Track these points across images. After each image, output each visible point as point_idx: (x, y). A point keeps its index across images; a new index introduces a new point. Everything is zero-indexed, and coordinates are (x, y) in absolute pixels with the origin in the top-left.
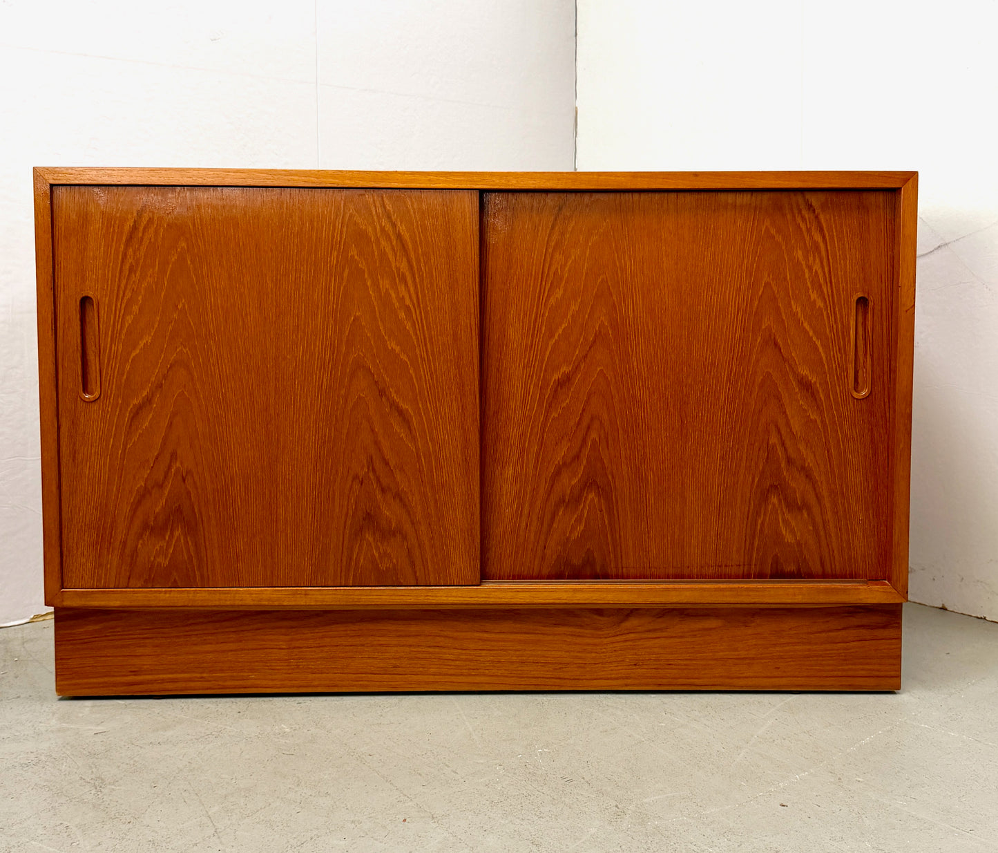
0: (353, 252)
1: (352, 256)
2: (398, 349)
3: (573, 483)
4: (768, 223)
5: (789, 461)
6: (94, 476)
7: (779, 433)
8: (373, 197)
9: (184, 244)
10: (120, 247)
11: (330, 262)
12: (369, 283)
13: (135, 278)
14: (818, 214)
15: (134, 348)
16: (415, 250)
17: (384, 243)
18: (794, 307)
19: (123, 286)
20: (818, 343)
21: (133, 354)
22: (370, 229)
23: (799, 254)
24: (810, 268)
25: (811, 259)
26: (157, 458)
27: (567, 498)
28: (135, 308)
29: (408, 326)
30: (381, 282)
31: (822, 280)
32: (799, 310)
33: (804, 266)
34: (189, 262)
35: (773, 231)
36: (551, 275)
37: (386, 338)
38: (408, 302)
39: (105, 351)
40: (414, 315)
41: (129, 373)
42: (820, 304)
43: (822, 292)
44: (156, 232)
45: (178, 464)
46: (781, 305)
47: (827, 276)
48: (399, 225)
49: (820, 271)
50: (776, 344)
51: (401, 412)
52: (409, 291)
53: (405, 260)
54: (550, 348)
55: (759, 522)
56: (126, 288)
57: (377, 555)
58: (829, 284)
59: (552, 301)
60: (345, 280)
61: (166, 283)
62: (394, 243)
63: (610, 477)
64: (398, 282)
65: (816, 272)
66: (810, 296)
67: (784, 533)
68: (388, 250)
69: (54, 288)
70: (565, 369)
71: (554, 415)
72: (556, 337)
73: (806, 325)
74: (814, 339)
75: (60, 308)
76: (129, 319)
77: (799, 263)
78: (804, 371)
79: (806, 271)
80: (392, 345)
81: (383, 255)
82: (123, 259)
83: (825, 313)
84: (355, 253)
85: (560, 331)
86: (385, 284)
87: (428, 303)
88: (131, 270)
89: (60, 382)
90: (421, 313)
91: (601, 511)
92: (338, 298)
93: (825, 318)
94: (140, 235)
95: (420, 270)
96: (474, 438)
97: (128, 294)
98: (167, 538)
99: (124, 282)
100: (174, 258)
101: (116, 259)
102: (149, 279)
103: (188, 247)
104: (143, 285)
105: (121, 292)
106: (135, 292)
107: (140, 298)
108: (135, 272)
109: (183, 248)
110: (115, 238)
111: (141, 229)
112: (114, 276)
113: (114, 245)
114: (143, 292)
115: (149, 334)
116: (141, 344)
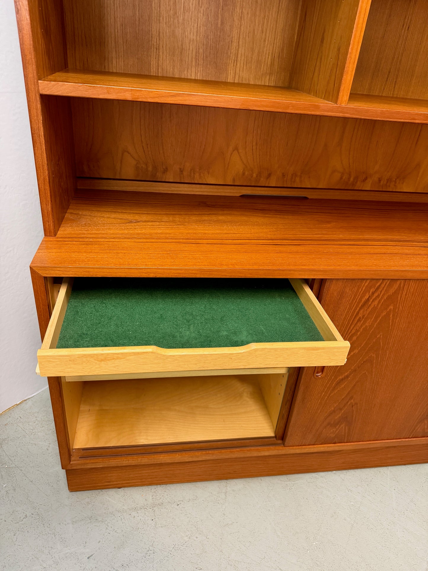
10: (356, 310)
13: (359, 324)
26: (343, 399)
28: (355, 338)
34: (391, 316)
44: (379, 302)
56: (352, 329)
61: (375, 326)
82: (356, 315)
88: (359, 320)
94: (370, 303)
97: (354, 331)
98: (337, 427)
99: (353, 326)
100: (384, 313)
101: (352, 315)
102: (367, 324)
103: (393, 308)
104: (363, 327)
105: (350, 331)
106: (357, 331)
107: (359, 333)
108: (361, 321)
109: (390, 310)
110: (355, 305)
111: (371, 300)
112: (348, 323)
113: (354, 308)
114: (361, 330)
115: (358, 349)
116: (352, 354)
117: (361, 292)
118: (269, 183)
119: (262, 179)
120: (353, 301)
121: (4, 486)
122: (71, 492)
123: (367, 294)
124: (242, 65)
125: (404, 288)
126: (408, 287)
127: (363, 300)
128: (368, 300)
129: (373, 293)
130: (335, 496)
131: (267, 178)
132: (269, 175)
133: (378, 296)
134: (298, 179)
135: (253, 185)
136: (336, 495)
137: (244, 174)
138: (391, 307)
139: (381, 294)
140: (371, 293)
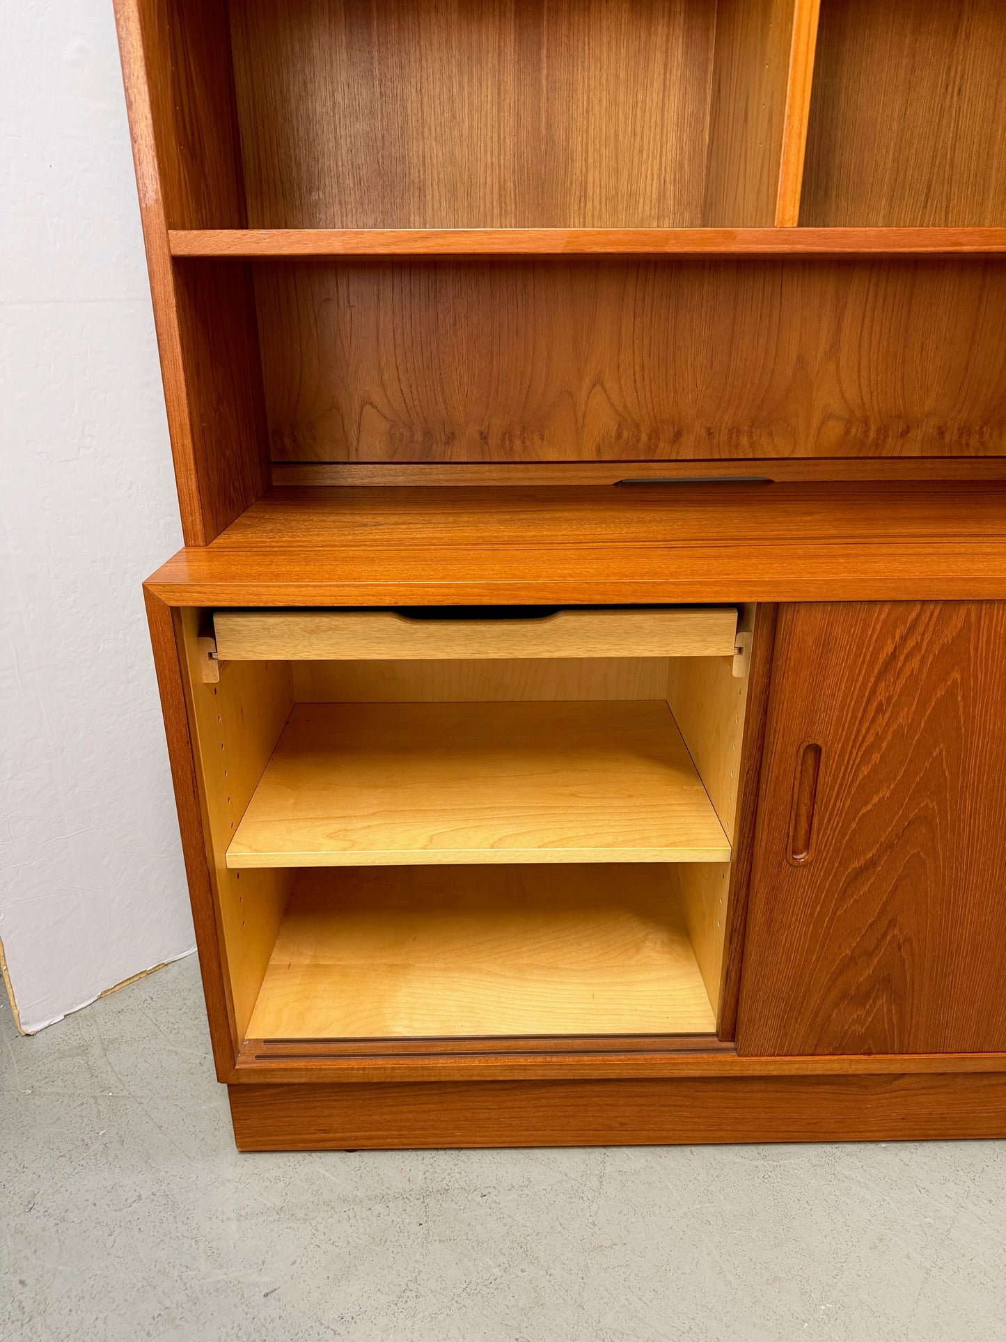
6: (792, 945)
10: (868, 682)
13: (882, 720)
15: (866, 803)
19: (864, 731)
21: (864, 811)
26: (871, 926)
28: (876, 757)
34: (959, 698)
39: (827, 807)
41: (854, 832)
44: (922, 662)
45: (896, 931)
56: (867, 733)
61: (923, 725)
76: (865, 770)
82: (869, 697)
88: (880, 710)
94: (900, 665)
97: (870, 739)
98: (868, 1007)
99: (867, 724)
100: (940, 693)
101: (861, 696)
102: (901, 720)
103: (962, 679)
104: (891, 729)
105: (861, 738)
106: (879, 738)
107: (884, 745)
108: (884, 713)
109: (955, 681)
110: (864, 670)
111: (902, 658)
112: (854, 717)
113: (861, 678)
114: (889, 737)
115: (888, 788)
116: (876, 799)
117: (872, 635)
118: (678, 453)
119: (661, 445)
120: (855, 660)
121: (101, 1133)
122: (242, 1152)
123: (889, 642)
124: (597, 204)
125: (979, 625)
126: (991, 621)
127: (882, 657)
128: (893, 656)
129: (904, 639)
130: (884, 1200)
131: (674, 442)
132: (678, 435)
133: (918, 646)
134: (744, 440)
135: (641, 459)
136: (886, 1198)
137: (619, 436)
138: (956, 675)
139: (922, 640)
140: (897, 638)
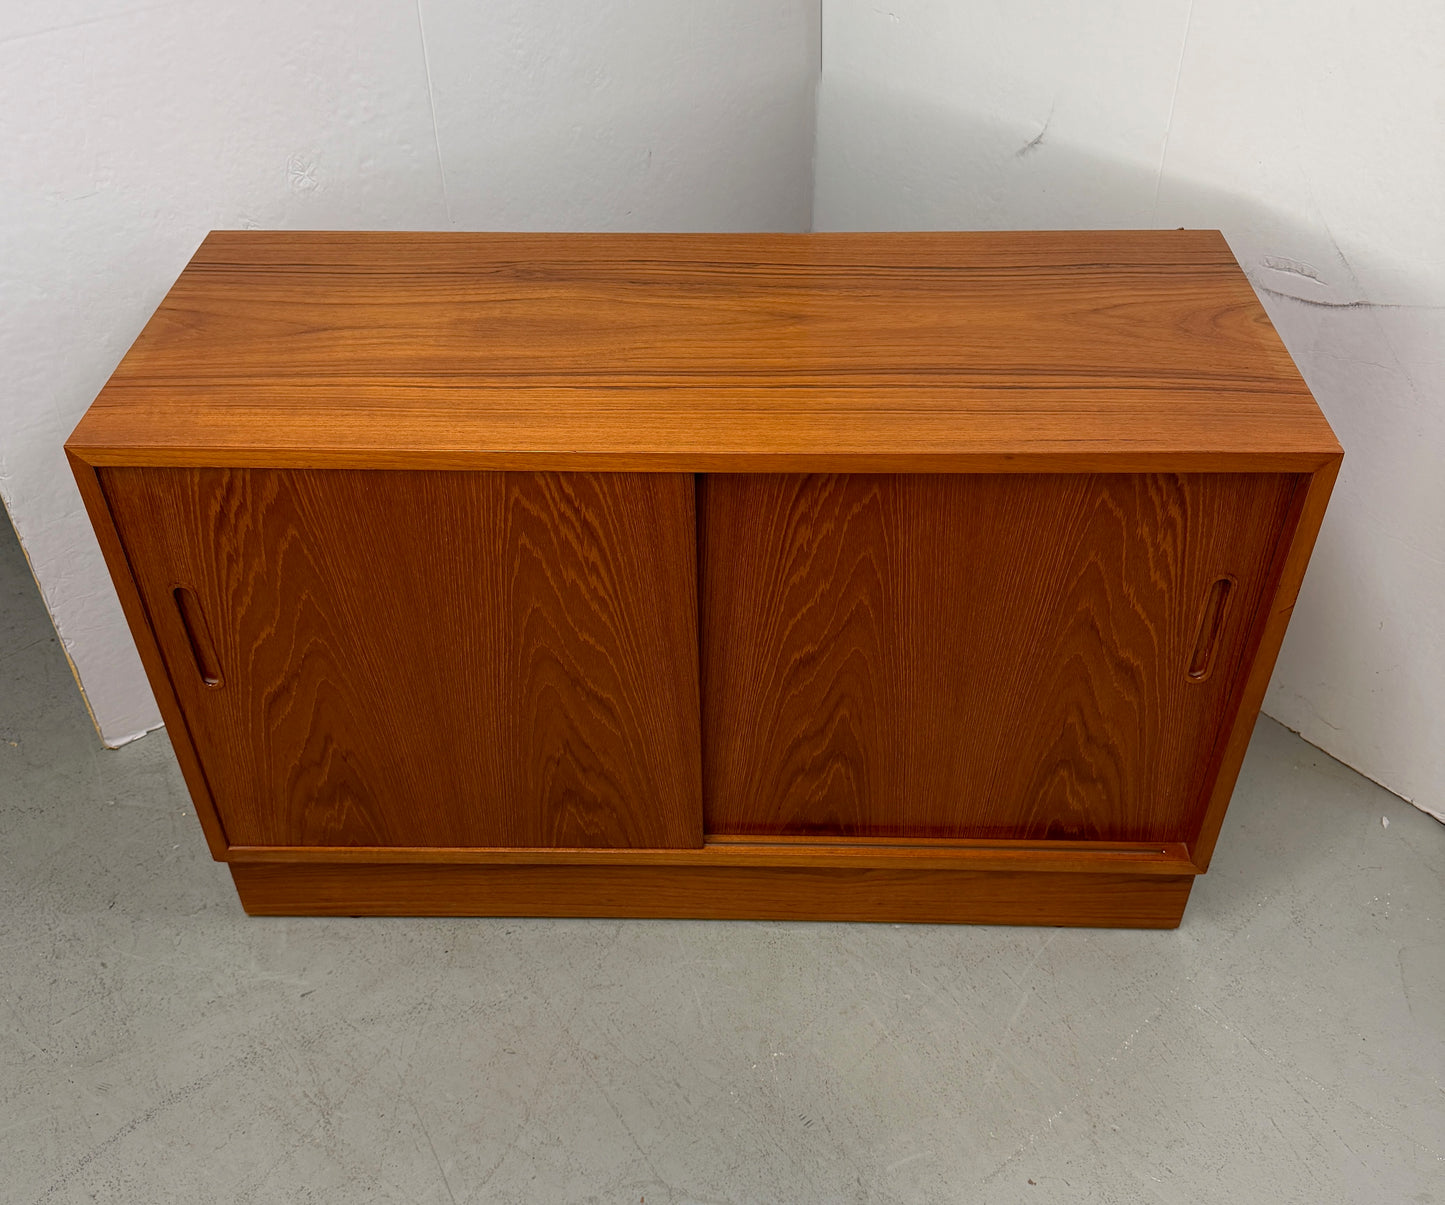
0: (524, 540)
1: (524, 546)
2: (592, 641)
3: (815, 754)
4: (1105, 495)
5: (1089, 739)
7: (1081, 712)
8: (546, 480)
9: (295, 532)
10: (208, 535)
11: (495, 551)
12: (549, 574)
13: (237, 569)
14: (1182, 485)
15: (256, 639)
16: (608, 536)
17: (564, 530)
18: (1125, 589)
19: (224, 577)
20: (1151, 627)
21: (256, 645)
22: (544, 516)
23: (1144, 531)
24: (1156, 546)
25: (1160, 537)
26: (308, 740)
27: (807, 767)
28: (247, 600)
29: (604, 618)
30: (564, 573)
31: (1170, 560)
32: (1132, 591)
33: (1149, 544)
34: (306, 551)
35: (1111, 505)
36: (794, 552)
37: (577, 629)
38: (602, 593)
39: (219, 641)
40: (611, 606)
41: (255, 662)
42: (1163, 585)
43: (1169, 572)
44: (255, 520)
45: (335, 746)
46: (1107, 587)
47: (1179, 555)
48: (584, 509)
49: (1170, 550)
50: (1093, 627)
51: (600, 701)
52: (603, 582)
53: (595, 551)
54: (790, 628)
55: (1042, 792)
56: (228, 579)
57: (582, 824)
58: (1179, 565)
59: (795, 579)
60: (516, 570)
61: (280, 573)
62: (579, 530)
63: (862, 750)
64: (587, 572)
65: (1165, 551)
66: (1150, 577)
67: (1071, 801)
68: (571, 537)
69: (136, 579)
70: (810, 648)
71: (794, 692)
72: (799, 616)
73: (1139, 608)
74: (1147, 622)
75: (150, 599)
76: (241, 611)
77: (1142, 540)
78: (1126, 654)
79: (1151, 550)
80: (584, 636)
81: (565, 544)
82: (216, 548)
83: (1167, 596)
84: (527, 542)
85: (804, 610)
86: (570, 575)
87: (629, 594)
88: (231, 560)
89: (172, 670)
90: (620, 605)
91: (848, 779)
92: (509, 590)
93: (1166, 600)
94: (233, 522)
95: (616, 559)
96: (694, 725)
97: (234, 585)
98: (337, 808)
99: (224, 572)
100: (284, 546)
101: (207, 548)
102: (256, 569)
103: (300, 534)
104: (251, 576)
105: (224, 582)
106: (242, 583)
107: (250, 589)
108: (237, 562)
109: (293, 537)
110: (200, 525)
111: (232, 516)
113: (200, 531)
114: (251, 583)
115: (271, 625)
116: (263, 635)
117: (193, 496)
120: (187, 516)
123: (213, 501)
125: (296, 489)
126: (305, 485)
127: (212, 514)
128: (223, 514)
129: (227, 499)
133: (242, 506)
138: (292, 531)
139: (245, 500)
140: (219, 498)
